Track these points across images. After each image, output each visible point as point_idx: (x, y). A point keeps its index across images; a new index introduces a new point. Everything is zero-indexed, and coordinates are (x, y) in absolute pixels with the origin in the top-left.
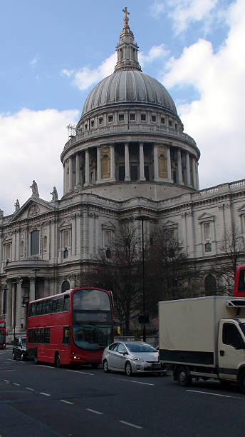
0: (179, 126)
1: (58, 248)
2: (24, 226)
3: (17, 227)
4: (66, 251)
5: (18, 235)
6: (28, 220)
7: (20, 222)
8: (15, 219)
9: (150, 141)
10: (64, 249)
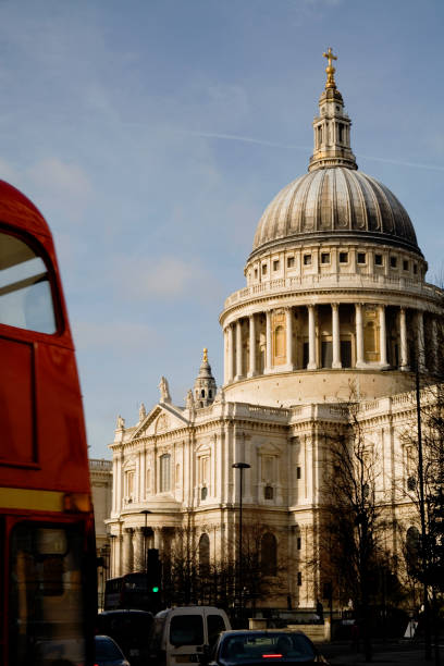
0: (420, 267)
1: (194, 485)
2: (150, 445)
3: (140, 447)
4: (204, 489)
5: (142, 458)
6: (155, 438)
7: (145, 439)
8: (138, 435)
9: (351, 301)
10: (201, 487)
